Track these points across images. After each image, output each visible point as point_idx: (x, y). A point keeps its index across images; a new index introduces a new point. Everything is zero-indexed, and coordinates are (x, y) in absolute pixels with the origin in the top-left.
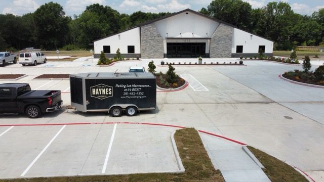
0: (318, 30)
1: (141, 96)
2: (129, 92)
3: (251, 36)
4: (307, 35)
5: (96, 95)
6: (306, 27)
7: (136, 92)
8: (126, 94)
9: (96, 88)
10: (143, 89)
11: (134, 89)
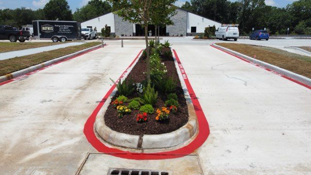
0: (289, 20)
1: (69, 32)
2: (62, 29)
3: (203, 19)
4: (280, 25)
5: (45, 31)
6: (279, 18)
7: (66, 29)
8: (60, 30)
9: (44, 26)
10: (70, 28)
11: (64, 28)
